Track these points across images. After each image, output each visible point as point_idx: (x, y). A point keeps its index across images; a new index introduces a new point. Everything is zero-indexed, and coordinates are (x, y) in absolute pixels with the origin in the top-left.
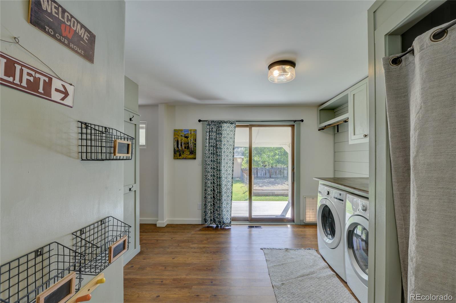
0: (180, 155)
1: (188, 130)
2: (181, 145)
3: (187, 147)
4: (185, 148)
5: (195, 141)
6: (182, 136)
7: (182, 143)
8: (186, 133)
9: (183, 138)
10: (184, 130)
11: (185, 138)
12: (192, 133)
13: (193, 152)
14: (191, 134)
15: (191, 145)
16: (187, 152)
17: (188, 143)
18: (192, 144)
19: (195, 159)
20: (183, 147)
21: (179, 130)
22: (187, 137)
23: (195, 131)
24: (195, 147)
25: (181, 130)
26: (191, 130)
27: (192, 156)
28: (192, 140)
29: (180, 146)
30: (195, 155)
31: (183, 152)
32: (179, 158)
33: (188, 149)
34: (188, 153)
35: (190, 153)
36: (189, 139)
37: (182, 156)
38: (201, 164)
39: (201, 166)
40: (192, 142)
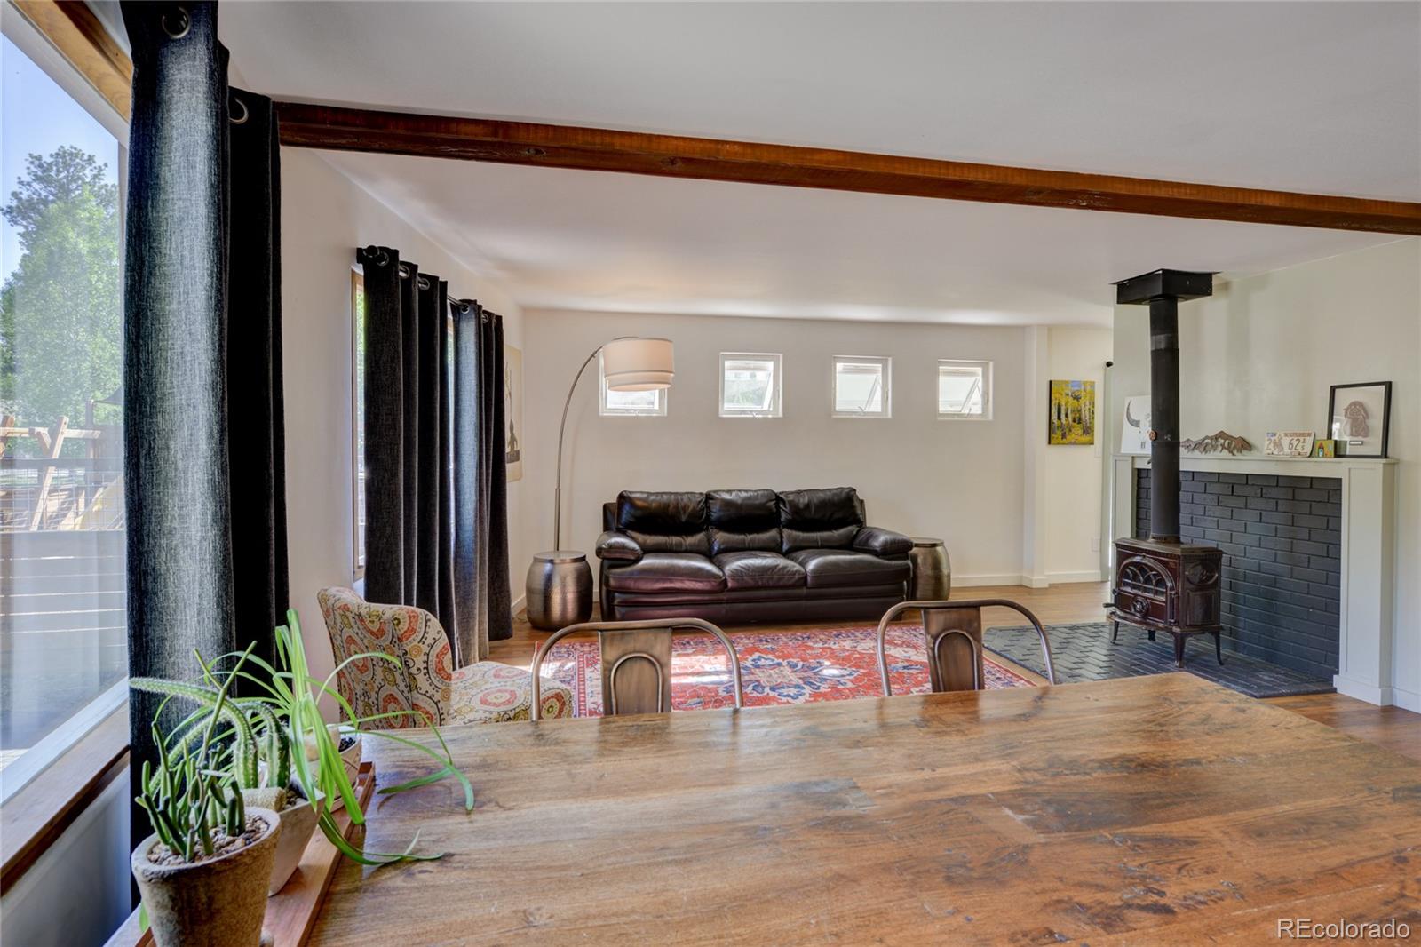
0: (1064, 436)
1: (1078, 384)
2: (1066, 415)
3: (1077, 420)
4: (1074, 421)
5: (1093, 407)
6: (1067, 395)
7: (1067, 409)
8: (1076, 389)
9: (1070, 399)
10: (1073, 382)
11: (1074, 398)
12: (1088, 389)
13: (1088, 430)
14: (1085, 390)
15: (1085, 415)
16: (1078, 430)
17: (1080, 411)
18: (1087, 412)
19: (1092, 444)
20: (1070, 419)
21: (1059, 381)
22: (1077, 398)
23: (1092, 384)
24: (1093, 418)
25: (1066, 383)
26: (1085, 383)
27: (1086, 438)
28: (1087, 403)
29: (1063, 416)
30: (1093, 436)
31: (1070, 430)
32: (1061, 442)
33: (1079, 423)
34: (1080, 432)
35: (1084, 432)
36: (1082, 401)
37: (1068, 437)
38: (1101, 455)
39: (1101, 459)
40: (1087, 408)
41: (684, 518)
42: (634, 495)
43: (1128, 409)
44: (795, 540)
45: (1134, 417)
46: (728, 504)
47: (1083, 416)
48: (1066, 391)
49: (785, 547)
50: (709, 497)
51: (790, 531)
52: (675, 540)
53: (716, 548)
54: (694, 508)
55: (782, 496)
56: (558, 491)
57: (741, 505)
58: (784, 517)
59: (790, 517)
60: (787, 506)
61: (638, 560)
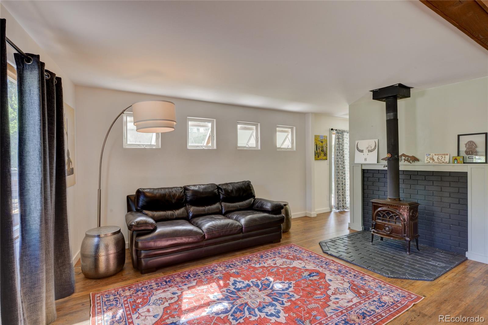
0: (318, 157)
3: (322, 150)
4: (321, 151)
5: (327, 145)
6: (319, 141)
7: (319, 146)
8: (322, 138)
9: (320, 142)
10: (321, 136)
11: (321, 142)
13: (325, 154)
14: (324, 139)
16: (322, 154)
17: (323, 147)
19: (327, 160)
20: (320, 150)
21: (317, 136)
22: (322, 142)
23: (327, 136)
24: (327, 150)
25: (319, 136)
26: (324, 136)
27: (325, 158)
28: (325, 144)
29: (318, 149)
30: (327, 156)
31: (320, 155)
32: (317, 159)
33: (323, 152)
34: (323, 155)
36: (323, 143)
37: (320, 157)
38: (329, 164)
39: (329, 165)
40: (325, 146)
41: (174, 201)
42: (146, 191)
43: (357, 145)
44: (228, 207)
45: (360, 148)
46: (195, 192)
47: (324, 149)
48: (319, 139)
49: (223, 211)
50: (185, 189)
51: (225, 203)
52: (169, 213)
53: (191, 215)
54: (179, 195)
55: (220, 186)
56: (100, 191)
57: (202, 192)
58: (221, 196)
59: (225, 196)
60: (223, 191)
61: (155, 229)
